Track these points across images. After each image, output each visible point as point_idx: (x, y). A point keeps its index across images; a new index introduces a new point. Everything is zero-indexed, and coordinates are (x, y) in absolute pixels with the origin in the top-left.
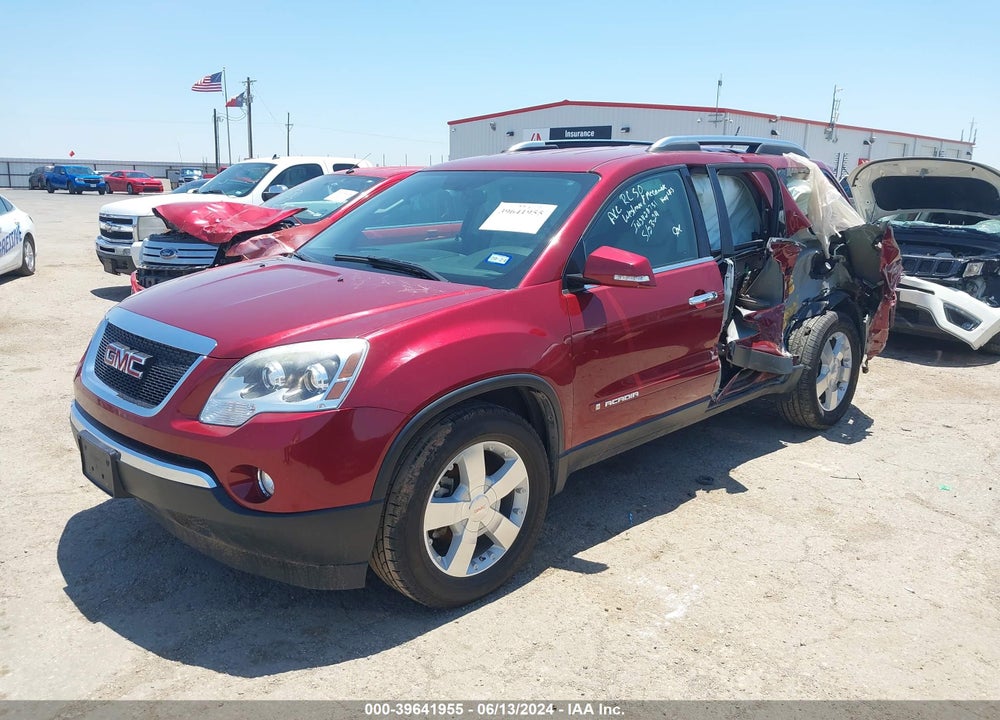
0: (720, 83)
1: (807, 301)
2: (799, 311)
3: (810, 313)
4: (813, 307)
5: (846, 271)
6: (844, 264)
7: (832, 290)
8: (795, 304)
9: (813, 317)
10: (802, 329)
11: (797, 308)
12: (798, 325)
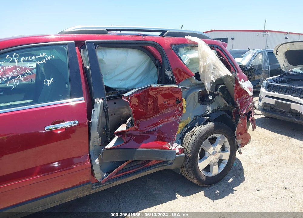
0: (265, 21)
1: (196, 117)
2: (191, 123)
3: (197, 124)
4: (199, 120)
5: (224, 100)
6: (222, 96)
7: (212, 111)
8: (189, 118)
9: (198, 126)
10: (190, 133)
11: (190, 121)
12: (189, 130)
